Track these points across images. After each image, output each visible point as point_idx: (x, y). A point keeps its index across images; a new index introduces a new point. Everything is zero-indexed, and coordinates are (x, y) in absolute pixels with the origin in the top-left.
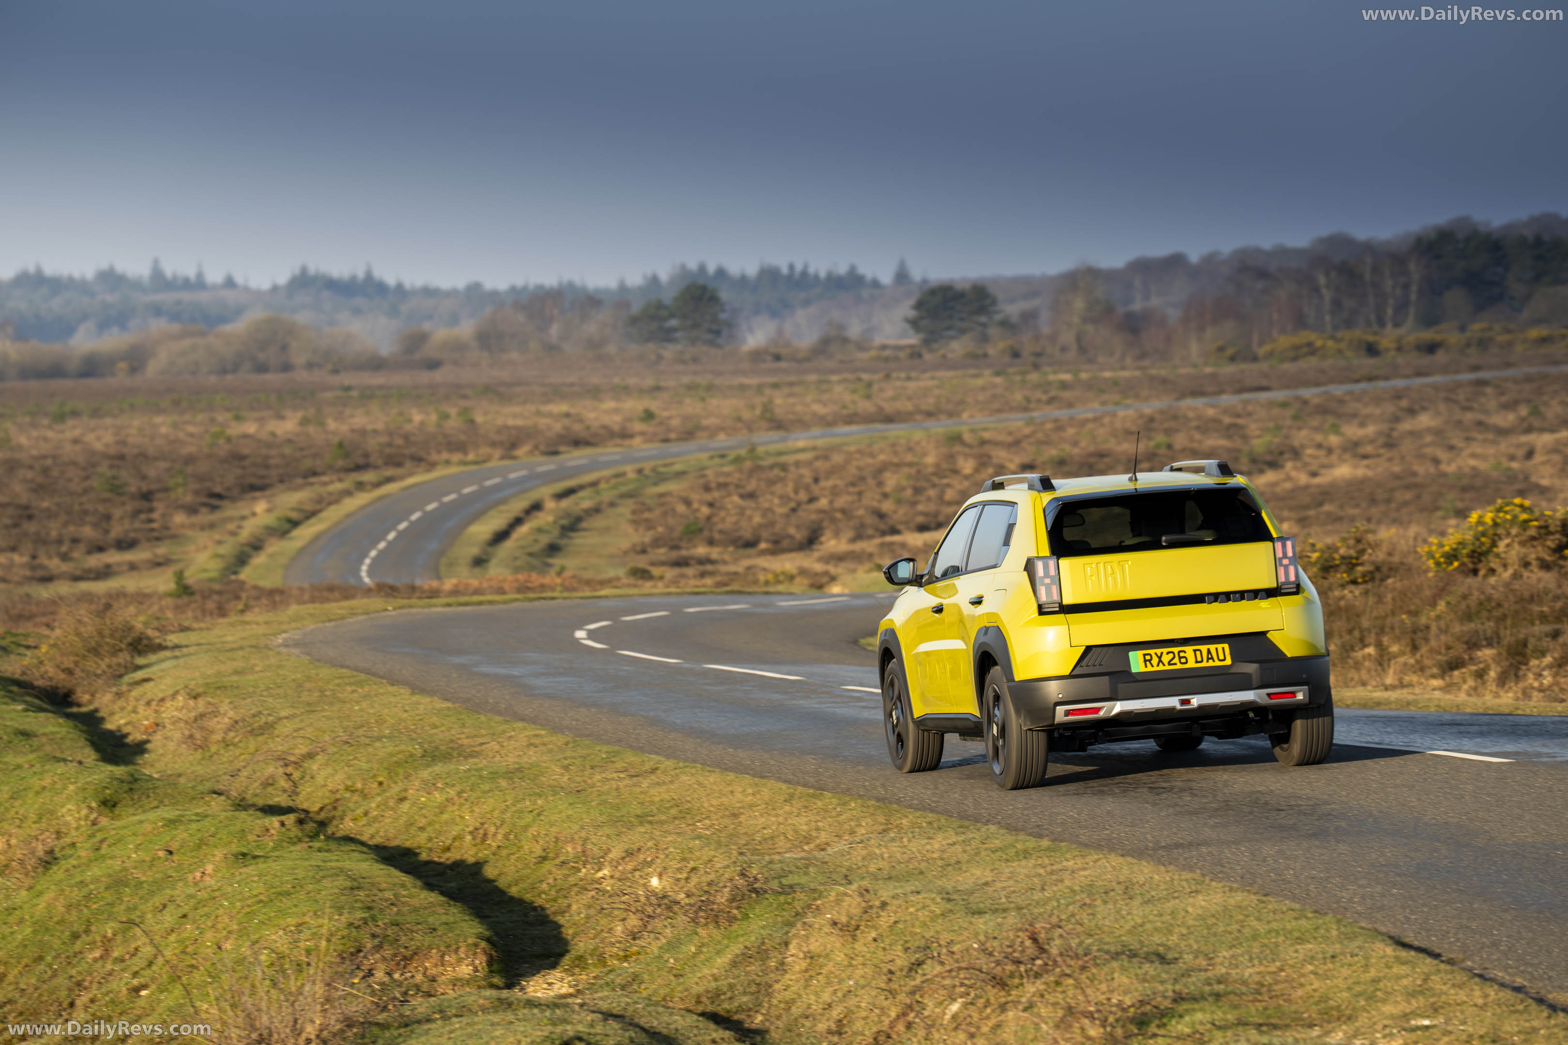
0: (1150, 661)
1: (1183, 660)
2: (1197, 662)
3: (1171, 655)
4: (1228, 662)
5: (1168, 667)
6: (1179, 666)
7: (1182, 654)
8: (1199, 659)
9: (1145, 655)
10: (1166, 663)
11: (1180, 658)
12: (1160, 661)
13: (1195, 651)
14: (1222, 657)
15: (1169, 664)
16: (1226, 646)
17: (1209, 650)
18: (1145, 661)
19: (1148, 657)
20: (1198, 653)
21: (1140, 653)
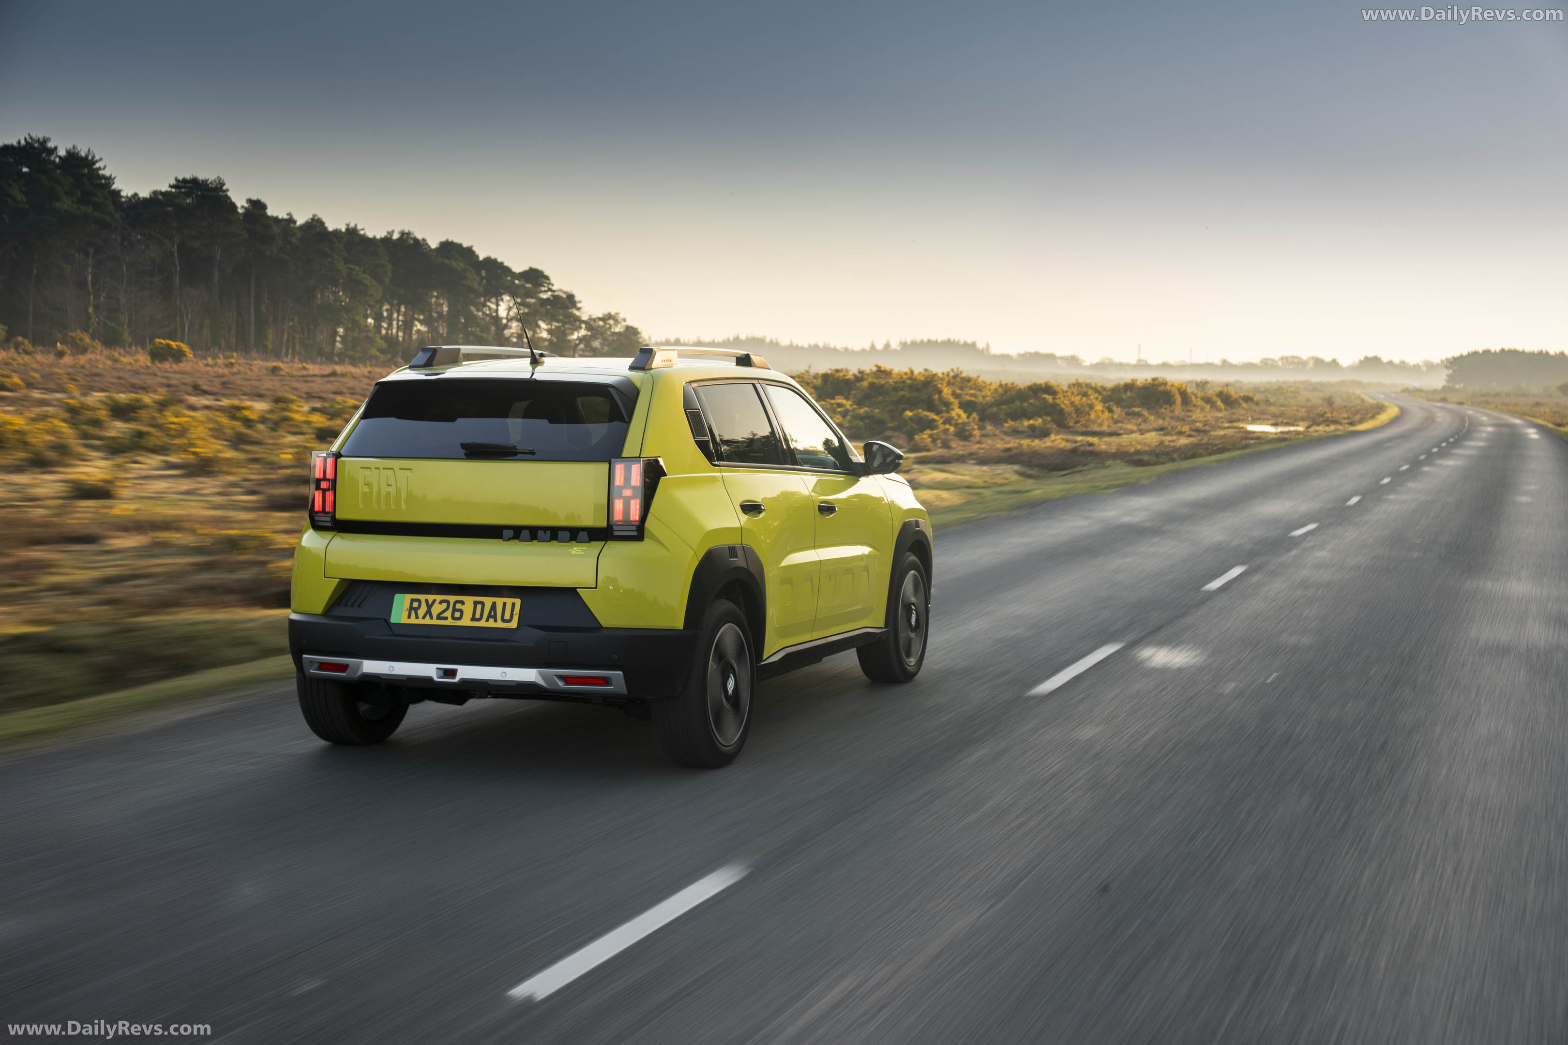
0: (416, 610)
1: (457, 614)
2: (473, 619)
3: (444, 605)
4: (514, 624)
5: (435, 622)
6: (449, 622)
7: (458, 606)
8: (478, 616)
9: (413, 601)
10: (435, 616)
11: (455, 610)
12: (429, 612)
13: (476, 603)
14: (507, 617)
15: (439, 617)
16: (518, 602)
17: (494, 604)
18: (411, 608)
19: (416, 605)
20: (479, 607)
21: (408, 597)
